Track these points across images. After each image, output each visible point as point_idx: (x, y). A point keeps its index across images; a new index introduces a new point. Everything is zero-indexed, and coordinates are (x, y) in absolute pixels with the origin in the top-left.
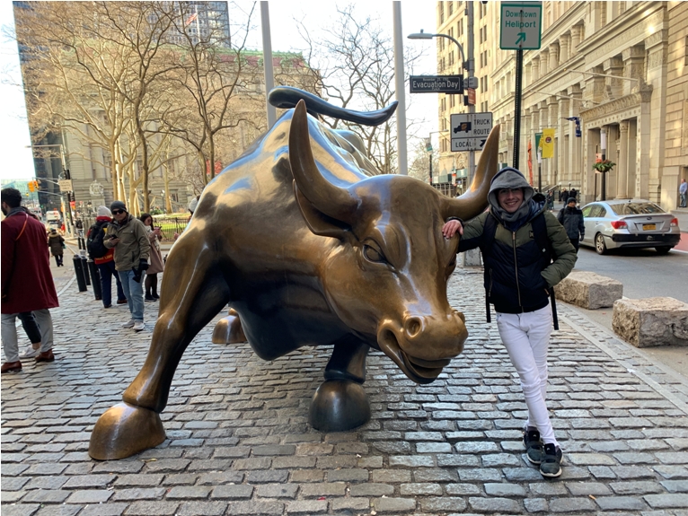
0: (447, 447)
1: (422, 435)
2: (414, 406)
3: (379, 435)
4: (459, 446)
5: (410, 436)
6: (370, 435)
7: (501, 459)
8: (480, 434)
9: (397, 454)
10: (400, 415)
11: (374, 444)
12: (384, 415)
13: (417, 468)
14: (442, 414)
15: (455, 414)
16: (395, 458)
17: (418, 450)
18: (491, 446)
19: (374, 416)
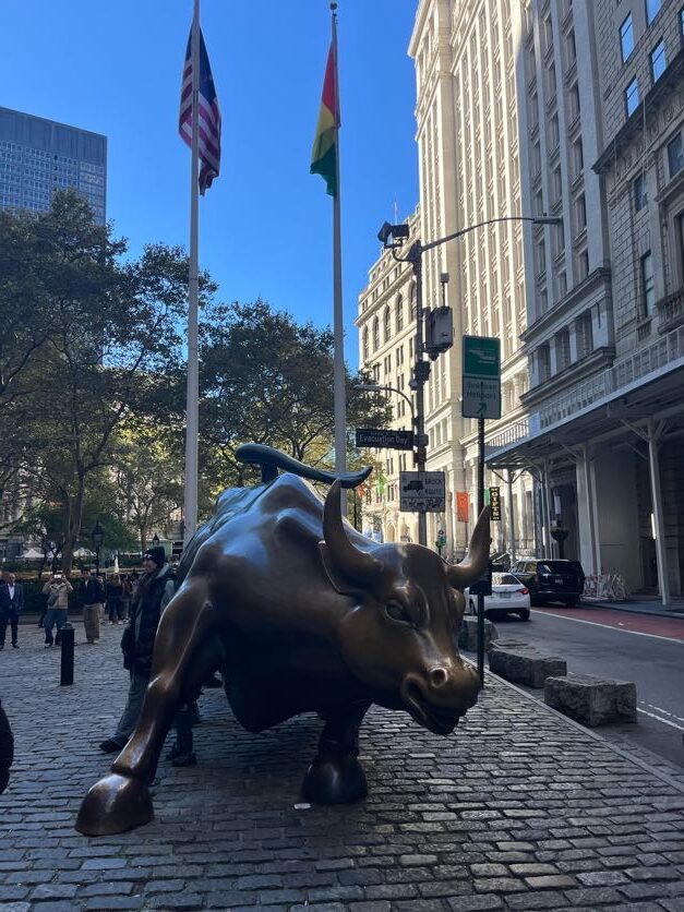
0: (453, 816)
1: (426, 806)
2: (409, 782)
3: (382, 807)
4: (464, 814)
5: (415, 807)
6: (373, 807)
7: (507, 824)
8: (481, 805)
9: (406, 822)
10: (399, 790)
11: (379, 815)
12: (381, 790)
13: (428, 833)
14: (441, 788)
15: (452, 789)
16: (405, 825)
17: (425, 819)
18: (494, 814)
19: (372, 791)
